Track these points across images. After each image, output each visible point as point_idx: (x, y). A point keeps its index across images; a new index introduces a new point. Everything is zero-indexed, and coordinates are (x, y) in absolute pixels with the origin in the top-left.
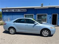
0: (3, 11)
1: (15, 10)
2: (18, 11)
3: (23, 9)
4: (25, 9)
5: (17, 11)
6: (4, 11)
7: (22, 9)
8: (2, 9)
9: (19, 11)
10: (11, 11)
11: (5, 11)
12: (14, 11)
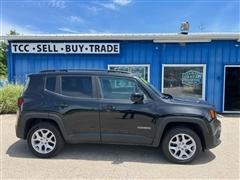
0: (13, 48)
1: (71, 44)
2: (84, 51)
3: (106, 45)
4: (112, 45)
5: (79, 51)
6: (18, 51)
7: (100, 45)
8: (10, 42)
9: (87, 49)
10: (52, 48)
11: (22, 48)
12: (64, 52)
